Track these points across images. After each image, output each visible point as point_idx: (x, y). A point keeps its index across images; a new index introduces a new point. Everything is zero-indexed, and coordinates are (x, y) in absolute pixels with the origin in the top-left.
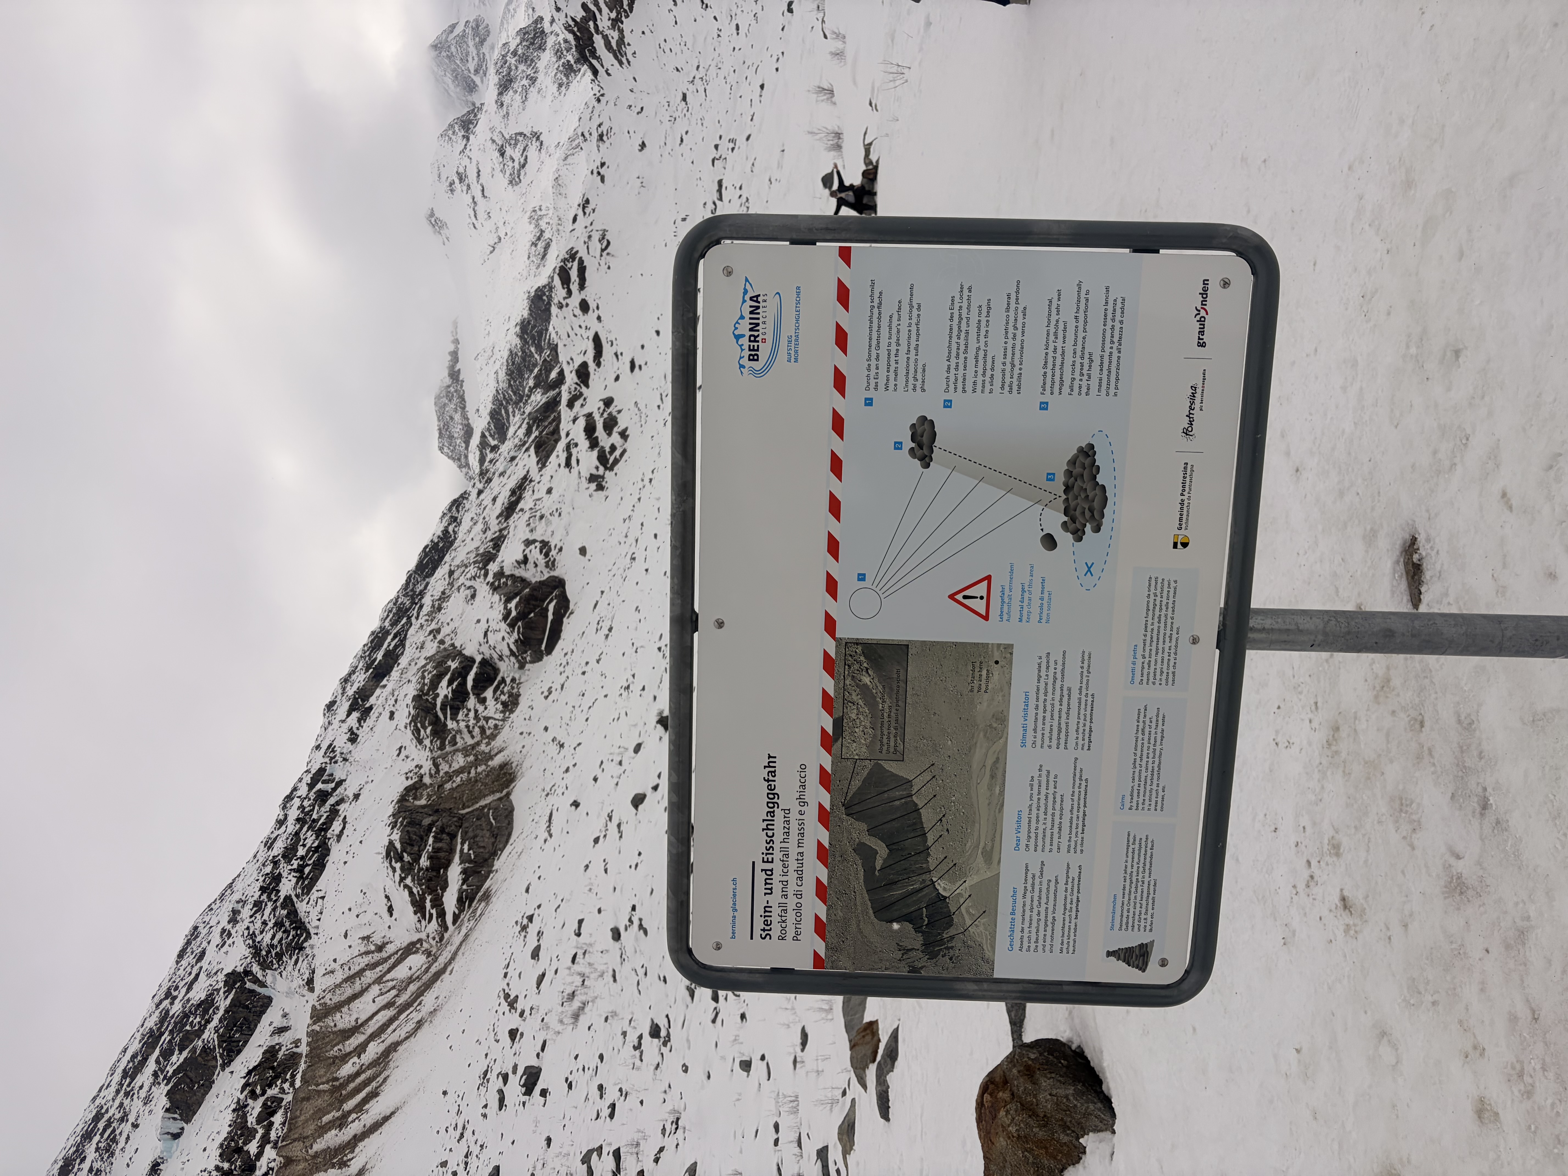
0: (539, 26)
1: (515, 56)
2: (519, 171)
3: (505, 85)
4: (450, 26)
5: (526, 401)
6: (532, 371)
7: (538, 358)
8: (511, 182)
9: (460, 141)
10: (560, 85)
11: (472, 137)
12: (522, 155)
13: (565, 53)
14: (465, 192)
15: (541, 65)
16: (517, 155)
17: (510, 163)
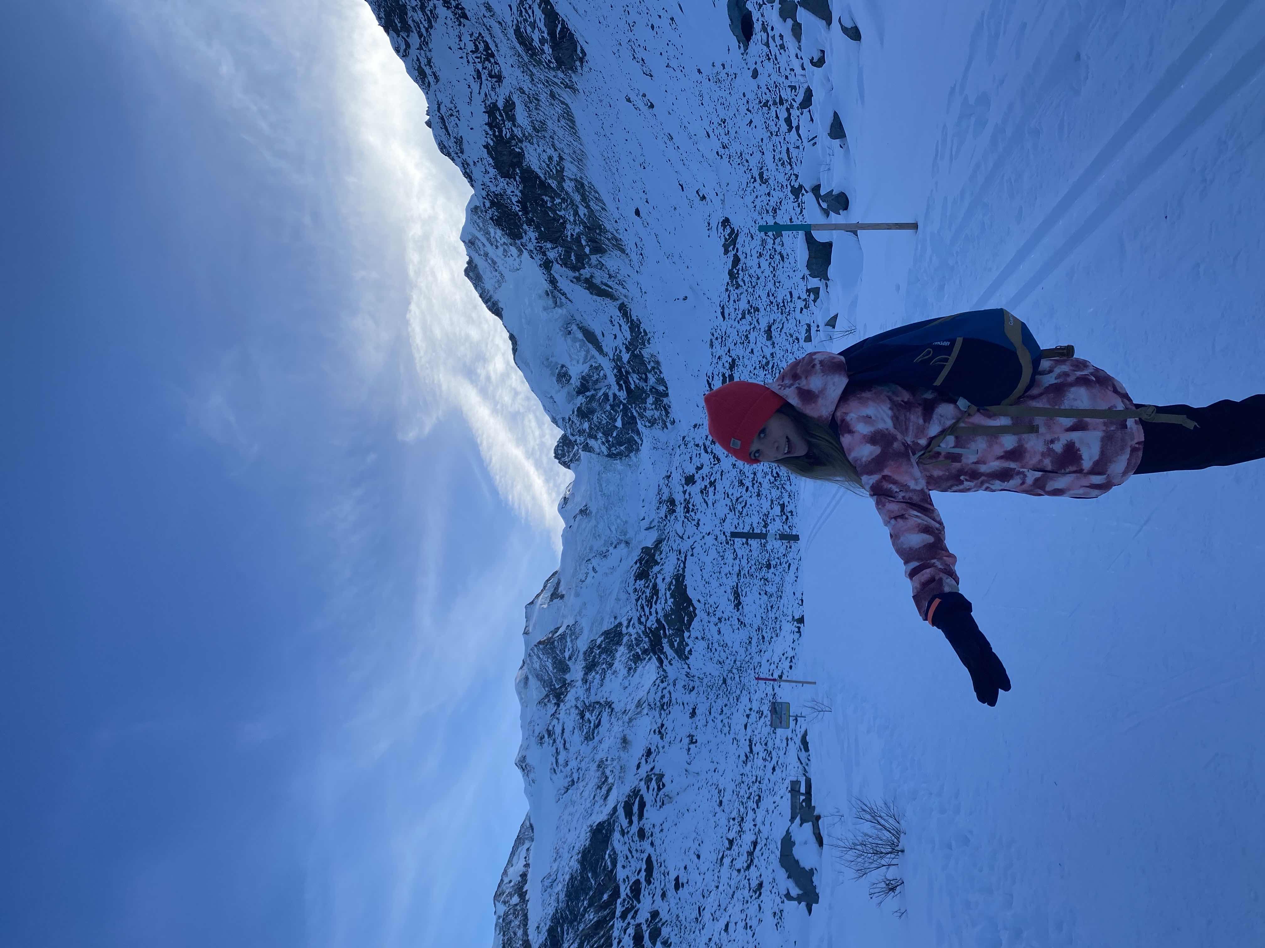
0: (618, 629)
1: (599, 649)
2: (593, 730)
3: (590, 668)
4: (556, 629)
5: (581, 919)
6: (587, 894)
7: (593, 883)
8: (586, 738)
9: (552, 706)
10: (630, 669)
11: (562, 704)
12: (597, 718)
13: (635, 647)
14: (551, 745)
15: (618, 655)
16: (593, 719)
17: (587, 724)
